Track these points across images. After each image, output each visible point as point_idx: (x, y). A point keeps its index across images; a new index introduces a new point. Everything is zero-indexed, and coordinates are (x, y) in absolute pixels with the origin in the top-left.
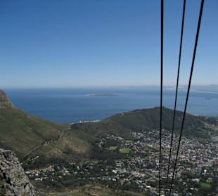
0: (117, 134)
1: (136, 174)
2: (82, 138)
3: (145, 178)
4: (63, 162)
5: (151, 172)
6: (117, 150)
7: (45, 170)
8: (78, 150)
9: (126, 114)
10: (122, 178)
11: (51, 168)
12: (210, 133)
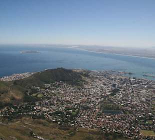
0: (37, 85)
1: (45, 109)
2: (19, 89)
3: (48, 111)
4: (11, 105)
5: (51, 108)
6: (36, 96)
7: (3, 110)
8: (18, 98)
9: (42, 72)
10: (38, 112)
11: (5, 109)
12: (83, 83)
